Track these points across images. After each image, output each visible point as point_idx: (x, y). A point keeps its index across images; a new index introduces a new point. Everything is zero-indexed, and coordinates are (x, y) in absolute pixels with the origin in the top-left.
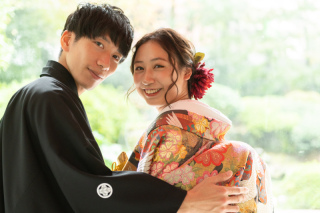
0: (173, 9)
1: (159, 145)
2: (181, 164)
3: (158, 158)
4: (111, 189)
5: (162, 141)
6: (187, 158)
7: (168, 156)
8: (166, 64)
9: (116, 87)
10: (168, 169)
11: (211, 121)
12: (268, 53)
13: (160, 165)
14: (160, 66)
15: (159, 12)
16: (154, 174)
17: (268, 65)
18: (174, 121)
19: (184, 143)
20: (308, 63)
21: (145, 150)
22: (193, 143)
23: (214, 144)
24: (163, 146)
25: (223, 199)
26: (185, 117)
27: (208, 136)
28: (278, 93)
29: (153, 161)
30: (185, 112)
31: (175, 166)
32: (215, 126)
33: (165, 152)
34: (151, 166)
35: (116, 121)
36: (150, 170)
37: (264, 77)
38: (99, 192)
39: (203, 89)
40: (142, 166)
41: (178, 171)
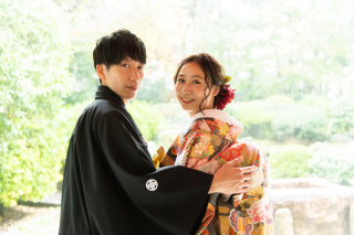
0: (184, 44)
1: (193, 145)
2: (210, 159)
3: (192, 154)
4: (156, 183)
5: (196, 141)
6: (215, 154)
7: (201, 153)
8: (202, 81)
9: (148, 101)
10: (200, 162)
11: (230, 126)
12: (252, 71)
13: (194, 160)
14: (197, 82)
15: (175, 47)
16: (189, 166)
17: (252, 79)
18: (204, 126)
19: (212, 143)
20: (279, 75)
21: (182, 148)
22: (218, 143)
23: (232, 144)
24: (197, 145)
25: (240, 177)
26: (213, 124)
27: (228, 137)
28: (259, 98)
29: (189, 157)
30: (212, 119)
31: (205, 160)
32: (233, 130)
33: (199, 150)
34: (187, 160)
35: (150, 124)
36: (187, 164)
37: (249, 87)
38: (148, 187)
39: (225, 103)
40: (180, 160)
41: (208, 164)
